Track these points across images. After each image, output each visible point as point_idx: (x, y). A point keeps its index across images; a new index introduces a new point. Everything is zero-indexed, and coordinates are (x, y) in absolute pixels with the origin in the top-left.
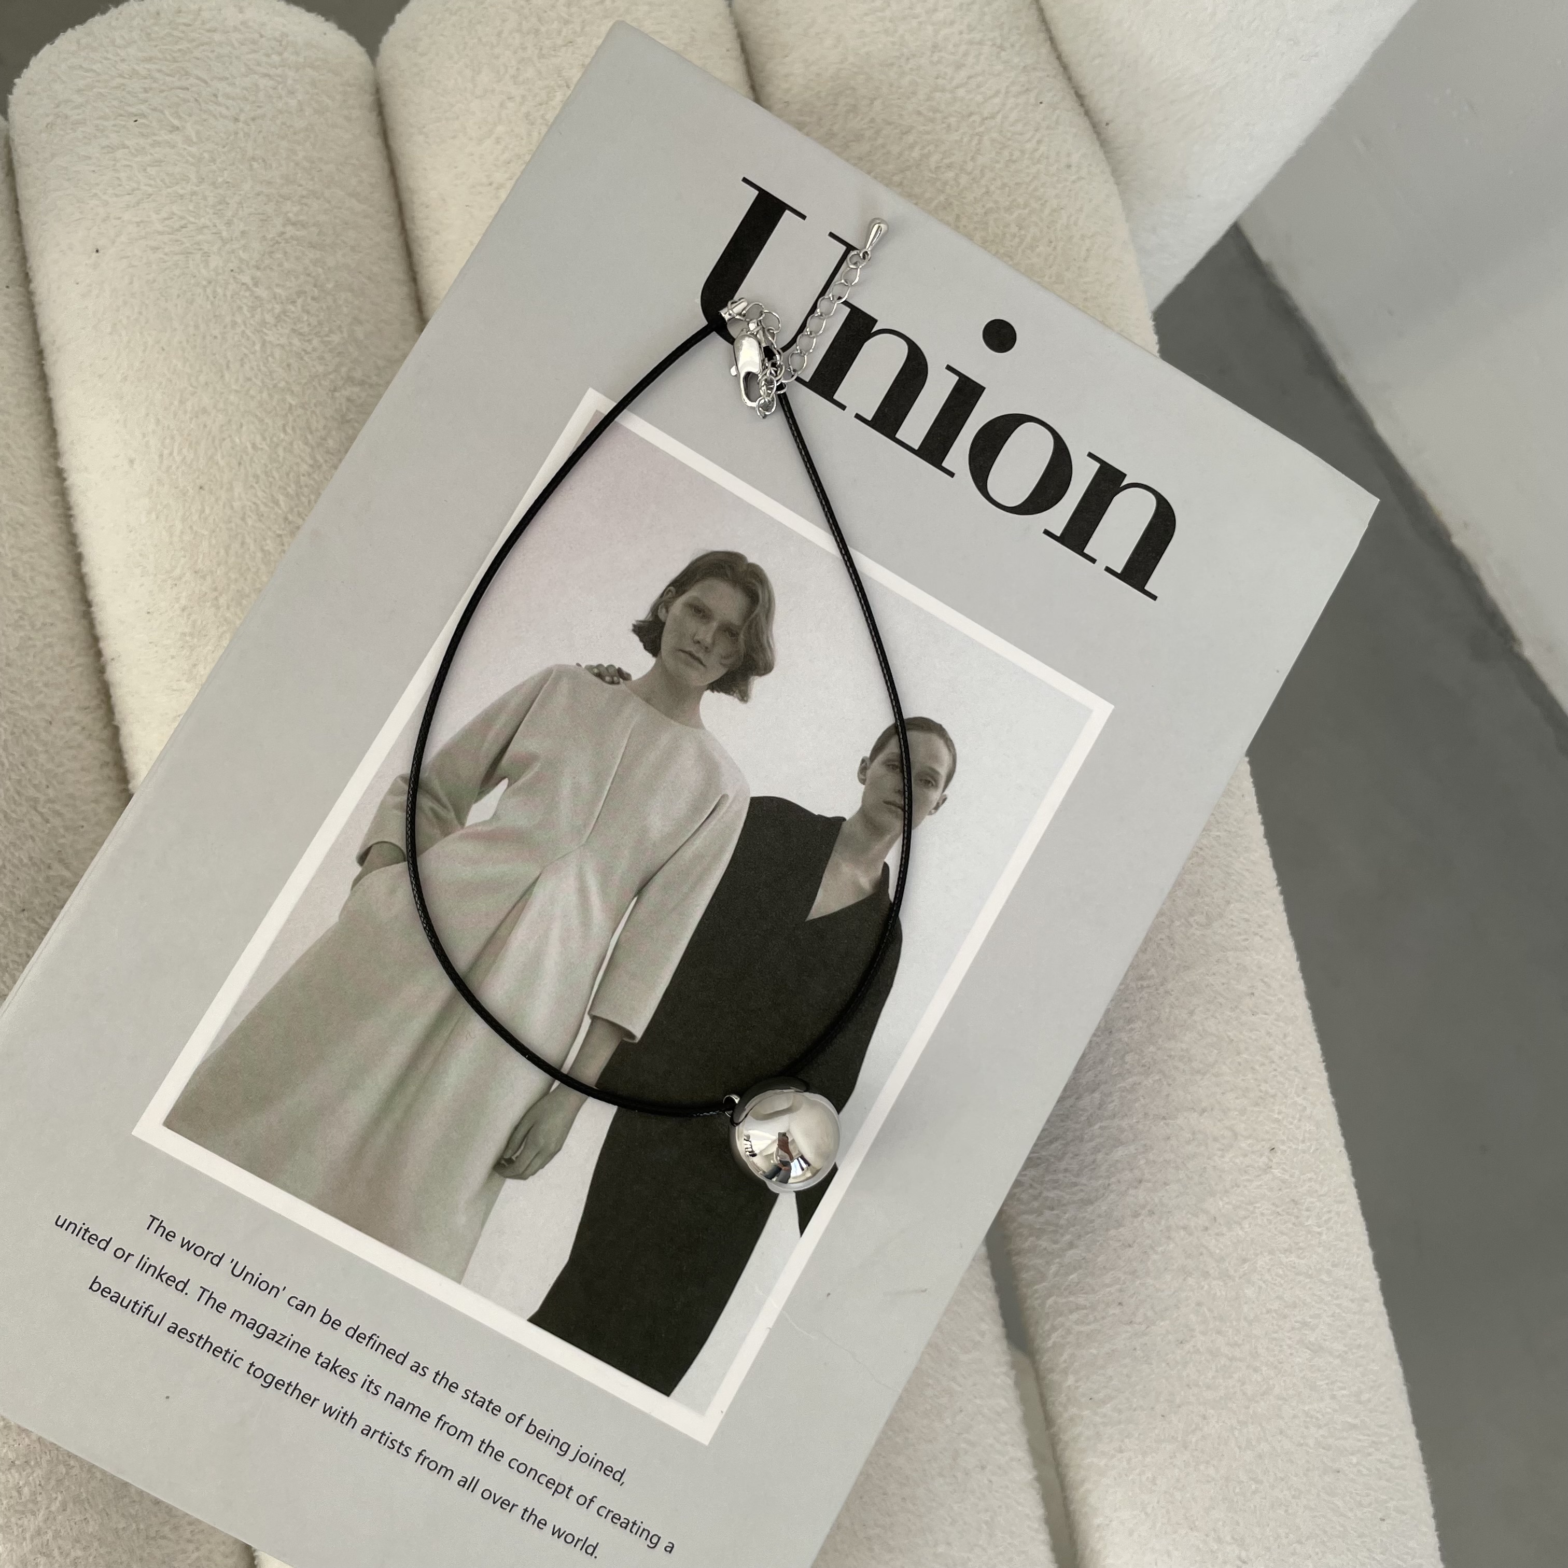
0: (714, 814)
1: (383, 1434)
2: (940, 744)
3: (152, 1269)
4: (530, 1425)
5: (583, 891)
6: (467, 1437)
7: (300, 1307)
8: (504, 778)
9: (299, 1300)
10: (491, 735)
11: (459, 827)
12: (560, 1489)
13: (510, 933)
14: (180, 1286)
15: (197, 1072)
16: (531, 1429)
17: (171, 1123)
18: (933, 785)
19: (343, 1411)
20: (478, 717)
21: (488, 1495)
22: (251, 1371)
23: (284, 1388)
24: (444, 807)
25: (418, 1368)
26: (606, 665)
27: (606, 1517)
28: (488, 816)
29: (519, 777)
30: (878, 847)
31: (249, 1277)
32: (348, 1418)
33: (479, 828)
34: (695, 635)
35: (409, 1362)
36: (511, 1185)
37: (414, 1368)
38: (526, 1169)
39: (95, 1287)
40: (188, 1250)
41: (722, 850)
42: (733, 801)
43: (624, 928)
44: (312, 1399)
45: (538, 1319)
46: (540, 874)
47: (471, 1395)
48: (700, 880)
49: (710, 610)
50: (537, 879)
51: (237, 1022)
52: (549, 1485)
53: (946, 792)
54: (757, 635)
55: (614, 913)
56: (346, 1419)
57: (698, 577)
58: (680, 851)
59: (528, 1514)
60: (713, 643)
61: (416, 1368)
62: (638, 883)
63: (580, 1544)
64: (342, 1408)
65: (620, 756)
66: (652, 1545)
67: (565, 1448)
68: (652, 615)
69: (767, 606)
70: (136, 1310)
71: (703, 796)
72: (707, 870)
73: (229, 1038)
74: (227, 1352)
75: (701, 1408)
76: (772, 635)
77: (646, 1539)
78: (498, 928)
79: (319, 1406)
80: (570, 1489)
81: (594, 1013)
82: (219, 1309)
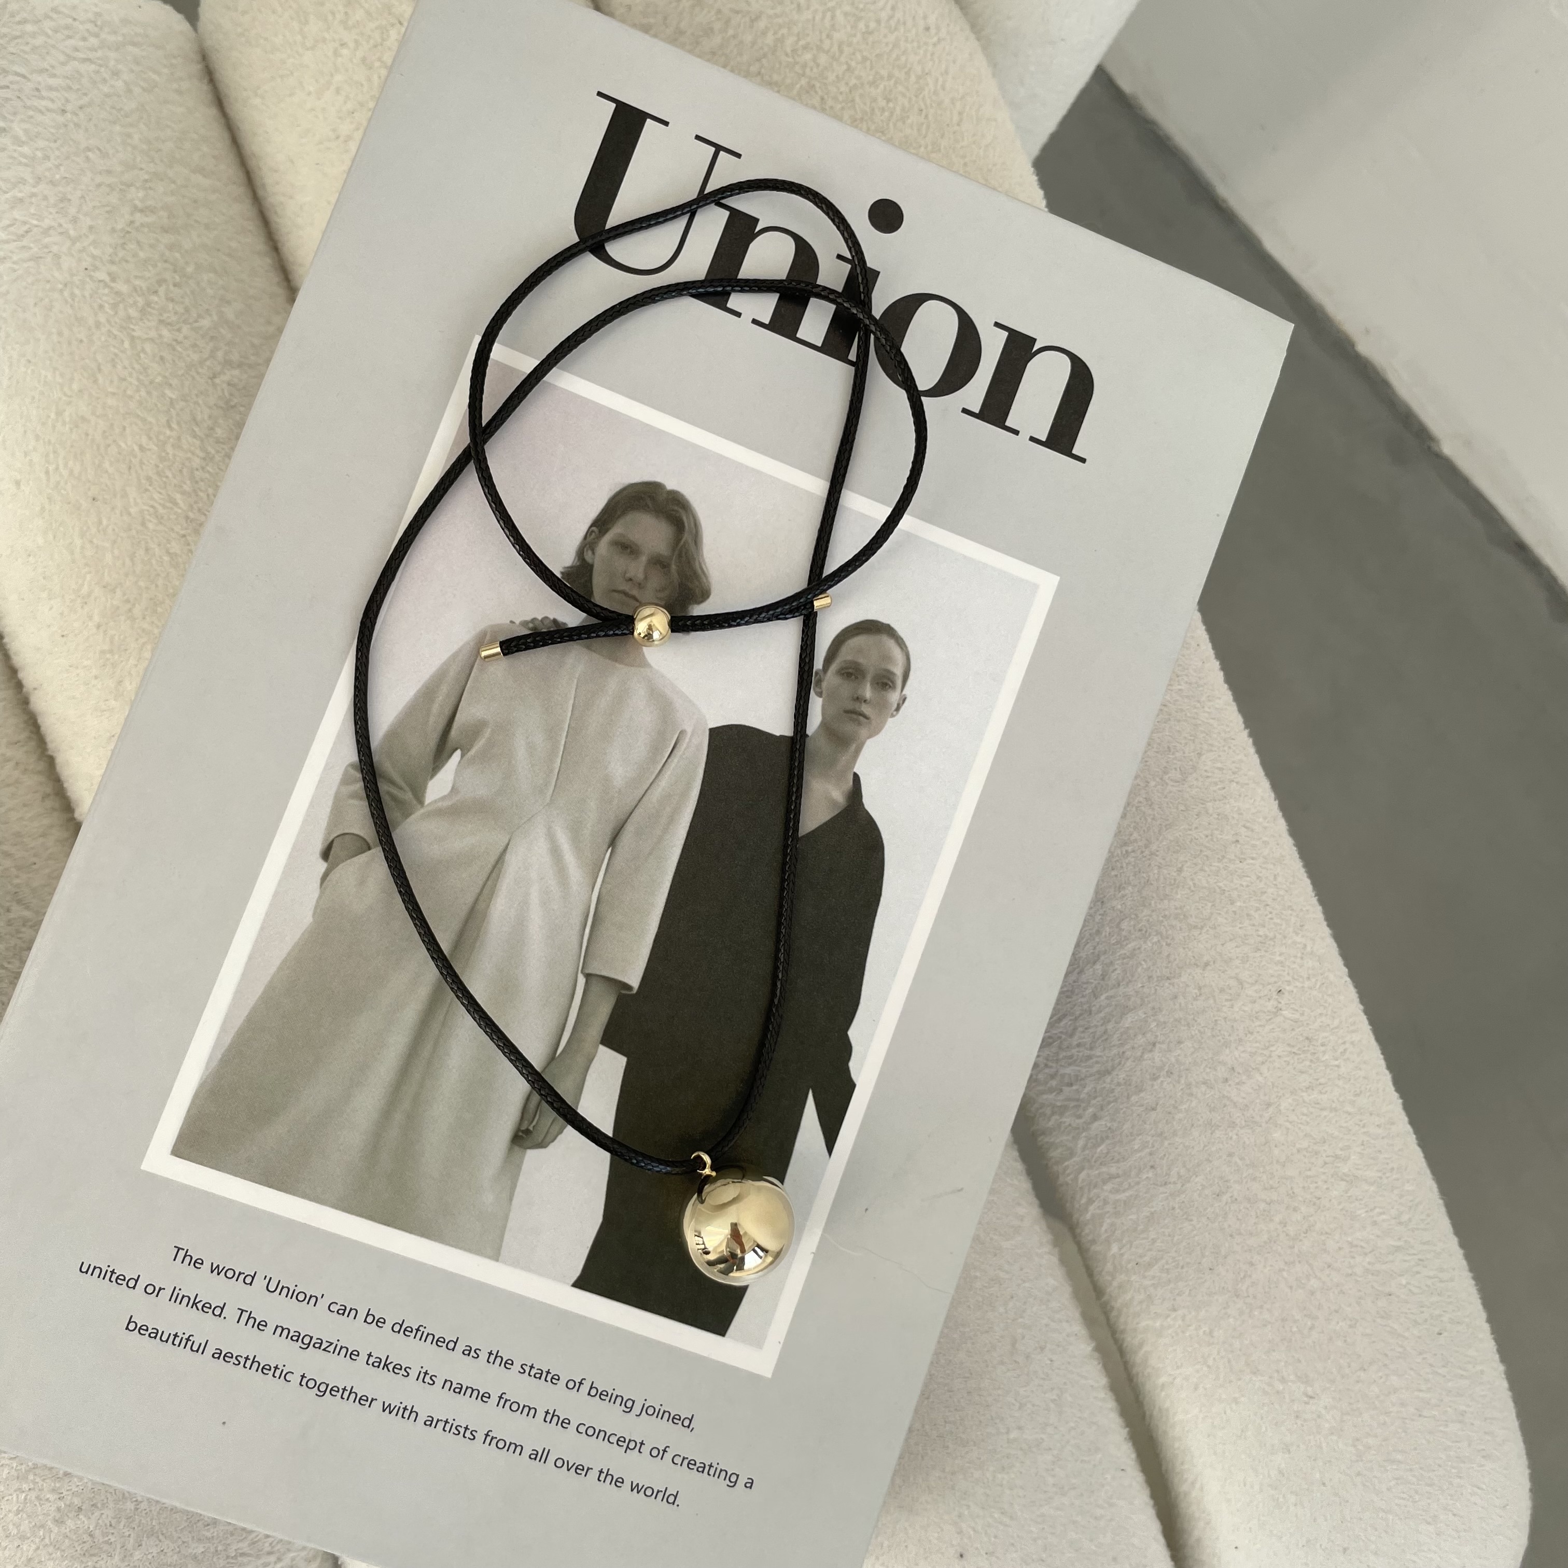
0: (675, 751)
1: (446, 1422)
2: (891, 644)
3: (186, 1300)
4: (591, 1388)
5: (555, 852)
6: (531, 1410)
7: (341, 1312)
8: (456, 749)
9: (339, 1304)
10: (435, 708)
11: (419, 806)
12: (632, 1445)
13: (489, 906)
14: (217, 1312)
15: (196, 1096)
16: (593, 1392)
17: (177, 1151)
18: (890, 687)
19: (403, 1406)
20: (418, 691)
21: (561, 1464)
22: (304, 1383)
23: (339, 1394)
24: (401, 788)
25: (470, 1351)
26: (540, 618)
27: (681, 1465)
28: (446, 790)
29: (472, 746)
30: (844, 759)
31: (285, 1291)
32: (408, 1412)
33: (440, 804)
34: (625, 573)
35: (460, 1347)
36: (532, 1156)
37: (466, 1352)
38: (545, 1137)
39: (132, 1326)
40: (219, 1274)
41: (688, 786)
42: (692, 735)
43: (603, 881)
44: (370, 1400)
45: (580, 1283)
46: (509, 841)
47: (527, 1369)
48: (672, 820)
49: (636, 545)
50: (508, 844)
51: (228, 1039)
52: (620, 1443)
53: (904, 692)
54: (689, 562)
55: (591, 867)
56: (407, 1414)
57: (619, 513)
58: (647, 794)
59: (604, 1475)
60: (646, 578)
61: (467, 1352)
62: (610, 833)
63: (660, 1495)
64: (401, 1403)
65: (570, 708)
66: (732, 1484)
67: (629, 1404)
68: (579, 560)
69: (694, 531)
70: (177, 1342)
71: (661, 735)
72: (677, 811)
73: (223, 1056)
74: (276, 1368)
75: (758, 1342)
76: (704, 560)
77: (725, 1479)
78: (476, 901)
79: (377, 1406)
80: (642, 1443)
81: (587, 971)
82: (260, 1327)
